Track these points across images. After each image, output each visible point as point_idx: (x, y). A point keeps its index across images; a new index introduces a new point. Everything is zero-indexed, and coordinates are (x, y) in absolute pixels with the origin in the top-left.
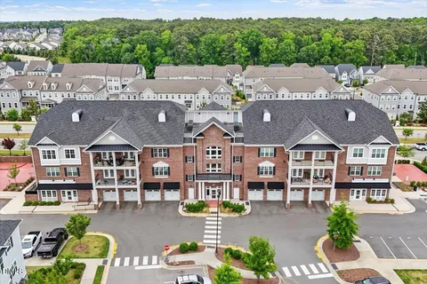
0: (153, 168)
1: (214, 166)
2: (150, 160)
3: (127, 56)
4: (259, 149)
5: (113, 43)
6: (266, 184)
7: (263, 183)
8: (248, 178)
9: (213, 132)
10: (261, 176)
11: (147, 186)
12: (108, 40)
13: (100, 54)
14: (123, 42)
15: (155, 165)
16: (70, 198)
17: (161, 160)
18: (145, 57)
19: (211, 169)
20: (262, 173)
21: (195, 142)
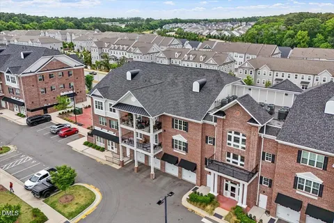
0: (173, 140)
1: (235, 157)
2: (170, 130)
3: (288, 41)
4: (300, 152)
5: (279, 30)
6: (305, 205)
7: (301, 202)
8: (279, 187)
9: (237, 114)
10: (298, 191)
11: (166, 158)
12: (275, 27)
13: (266, 39)
14: (289, 29)
15: (175, 137)
16: (112, 148)
17: (181, 133)
18: (303, 42)
19: (231, 159)
20: (301, 188)
21: (215, 121)
